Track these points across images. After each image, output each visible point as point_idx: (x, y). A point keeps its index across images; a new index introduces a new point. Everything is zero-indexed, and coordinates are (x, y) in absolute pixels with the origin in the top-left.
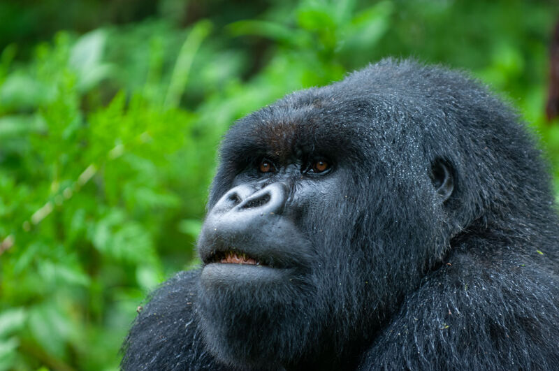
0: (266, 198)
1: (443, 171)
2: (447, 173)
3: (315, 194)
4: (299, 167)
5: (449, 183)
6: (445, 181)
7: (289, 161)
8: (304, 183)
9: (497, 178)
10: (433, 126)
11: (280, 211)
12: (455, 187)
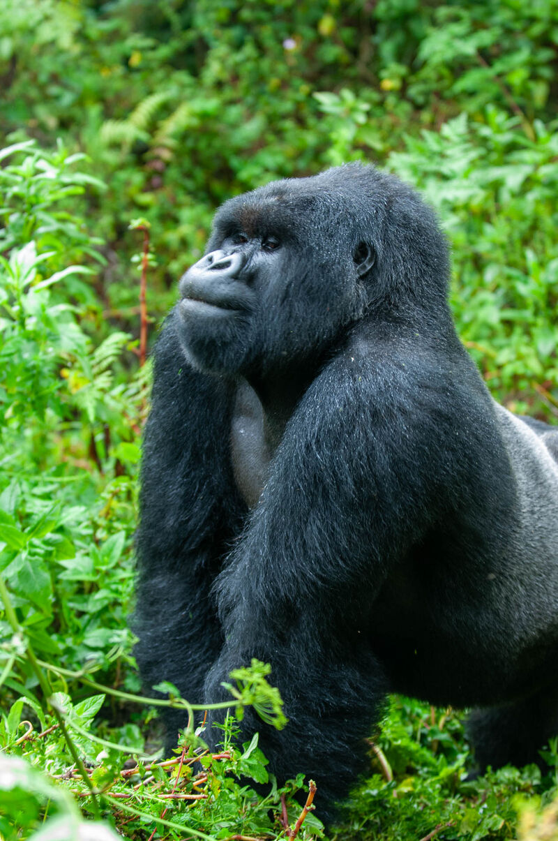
0: (227, 264)
1: (368, 252)
2: (370, 253)
3: (264, 263)
4: (261, 240)
5: (370, 261)
6: (367, 258)
7: (255, 236)
8: (260, 254)
9: (406, 268)
10: (363, 219)
11: (235, 277)
12: (374, 264)
